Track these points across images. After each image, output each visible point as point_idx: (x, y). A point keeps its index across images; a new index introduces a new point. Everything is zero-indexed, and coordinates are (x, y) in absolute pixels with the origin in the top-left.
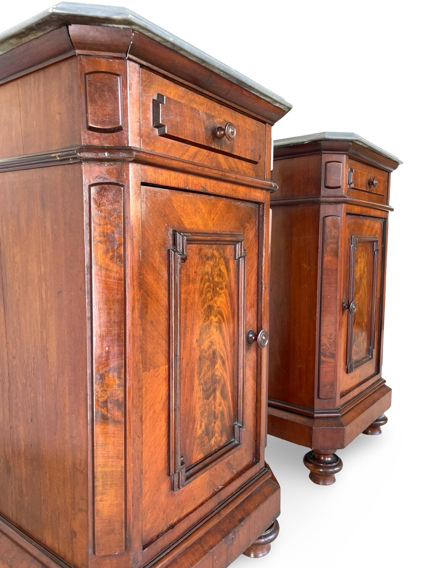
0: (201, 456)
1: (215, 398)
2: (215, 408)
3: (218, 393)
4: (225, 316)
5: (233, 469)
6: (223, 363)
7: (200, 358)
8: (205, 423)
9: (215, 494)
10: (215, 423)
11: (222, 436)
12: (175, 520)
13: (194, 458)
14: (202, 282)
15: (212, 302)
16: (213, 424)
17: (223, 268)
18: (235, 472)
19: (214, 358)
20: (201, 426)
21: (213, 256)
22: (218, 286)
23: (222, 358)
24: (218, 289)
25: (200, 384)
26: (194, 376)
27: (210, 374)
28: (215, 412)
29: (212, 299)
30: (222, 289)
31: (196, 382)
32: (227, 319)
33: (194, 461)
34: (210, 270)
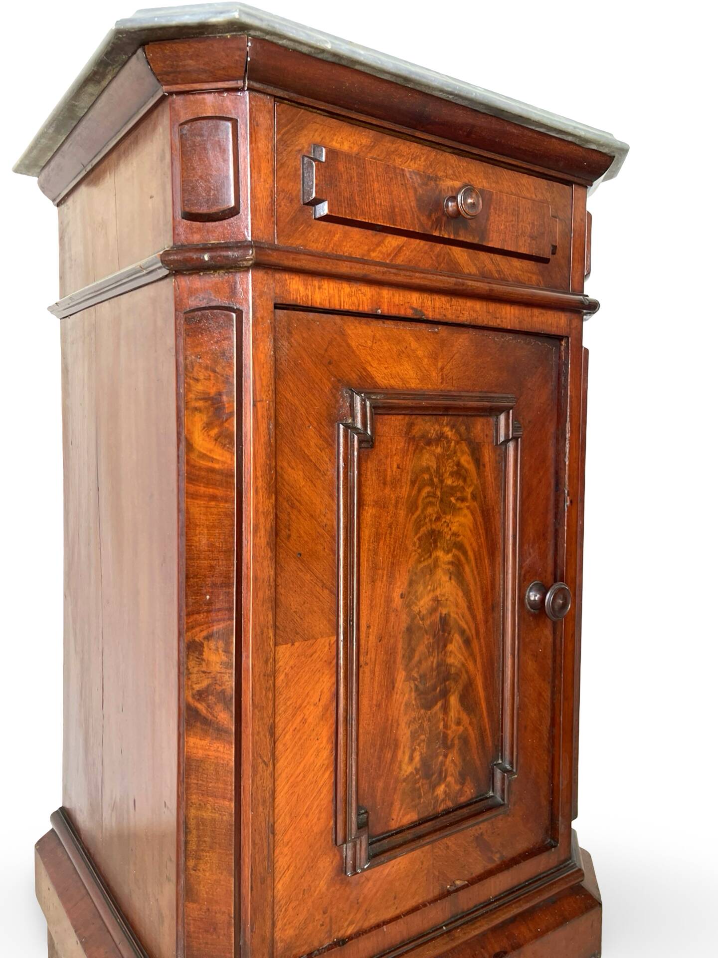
0: (412, 817)
1: (445, 709)
2: (446, 727)
3: (454, 700)
4: (470, 553)
5: (492, 852)
6: (467, 642)
7: (409, 630)
8: (421, 754)
9: (445, 895)
10: (446, 756)
11: (463, 784)
12: (350, 931)
13: (395, 817)
14: (414, 486)
15: (439, 524)
16: (441, 758)
17: (466, 460)
18: (497, 858)
19: (444, 631)
20: (411, 759)
21: (441, 437)
22: (452, 495)
23: (462, 632)
24: (452, 499)
25: (409, 678)
26: (394, 662)
27: (433, 660)
28: (445, 736)
29: (438, 519)
30: (463, 499)
31: (401, 675)
32: (476, 559)
33: (394, 825)
34: (433, 464)
